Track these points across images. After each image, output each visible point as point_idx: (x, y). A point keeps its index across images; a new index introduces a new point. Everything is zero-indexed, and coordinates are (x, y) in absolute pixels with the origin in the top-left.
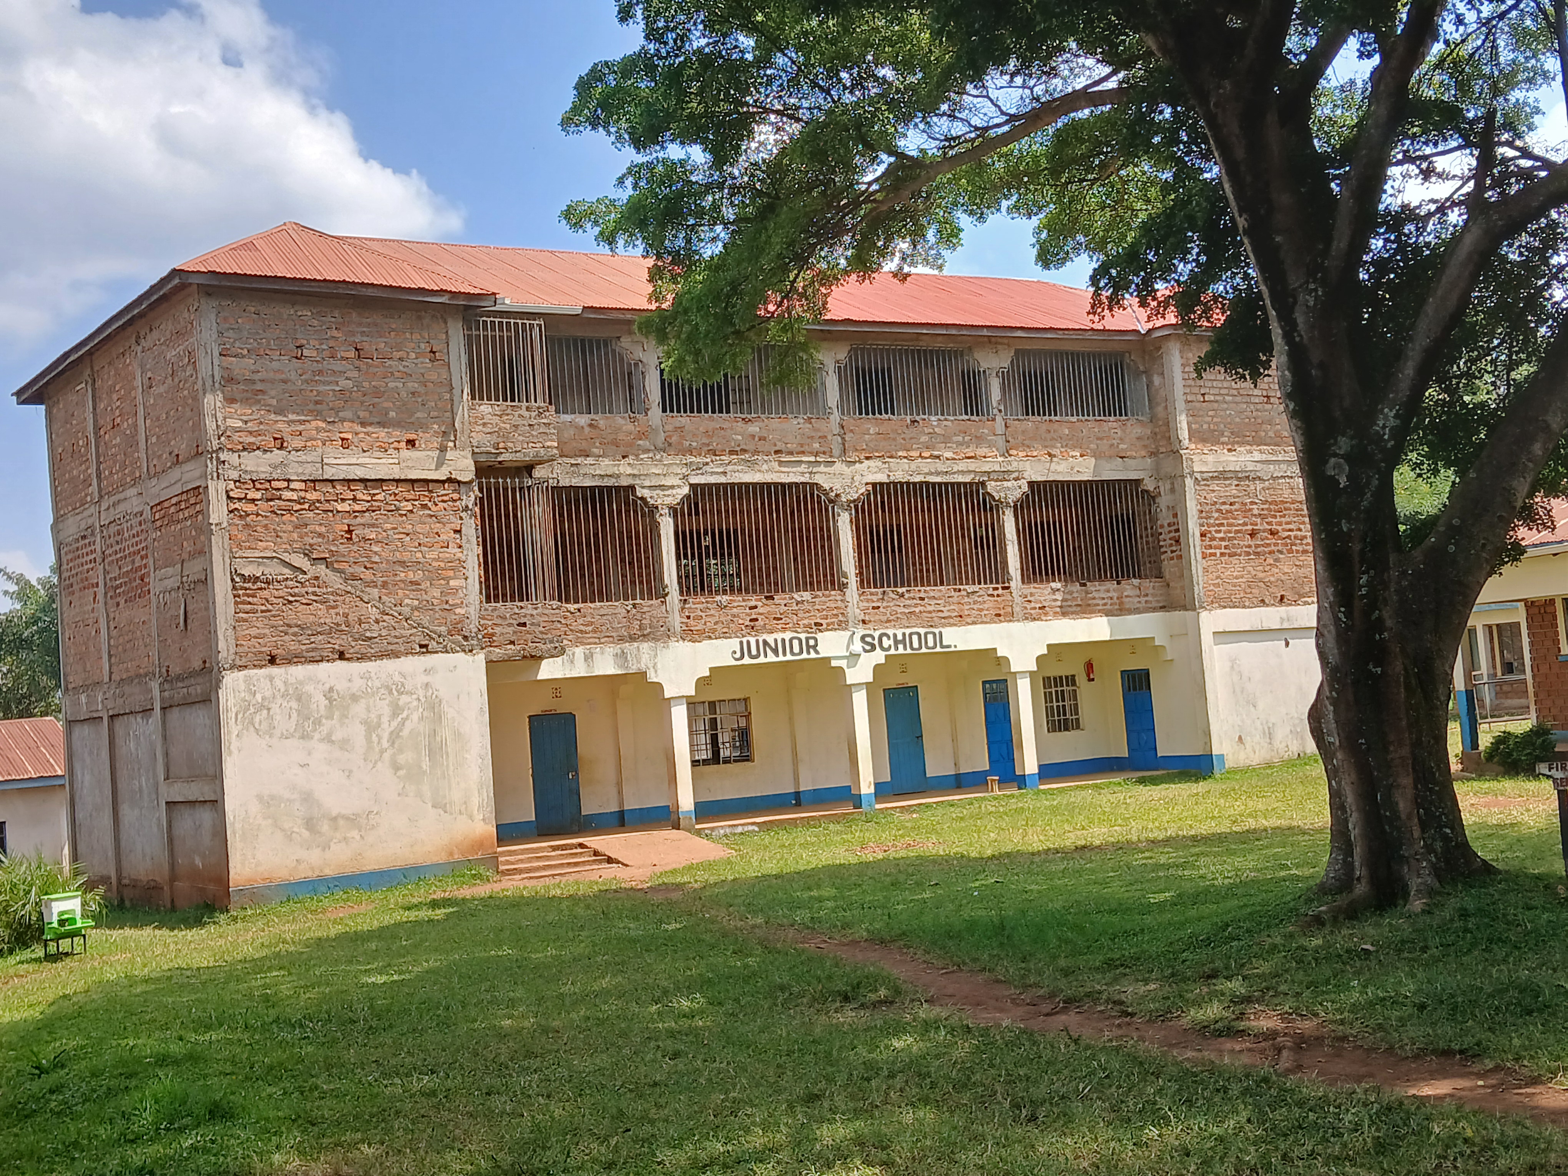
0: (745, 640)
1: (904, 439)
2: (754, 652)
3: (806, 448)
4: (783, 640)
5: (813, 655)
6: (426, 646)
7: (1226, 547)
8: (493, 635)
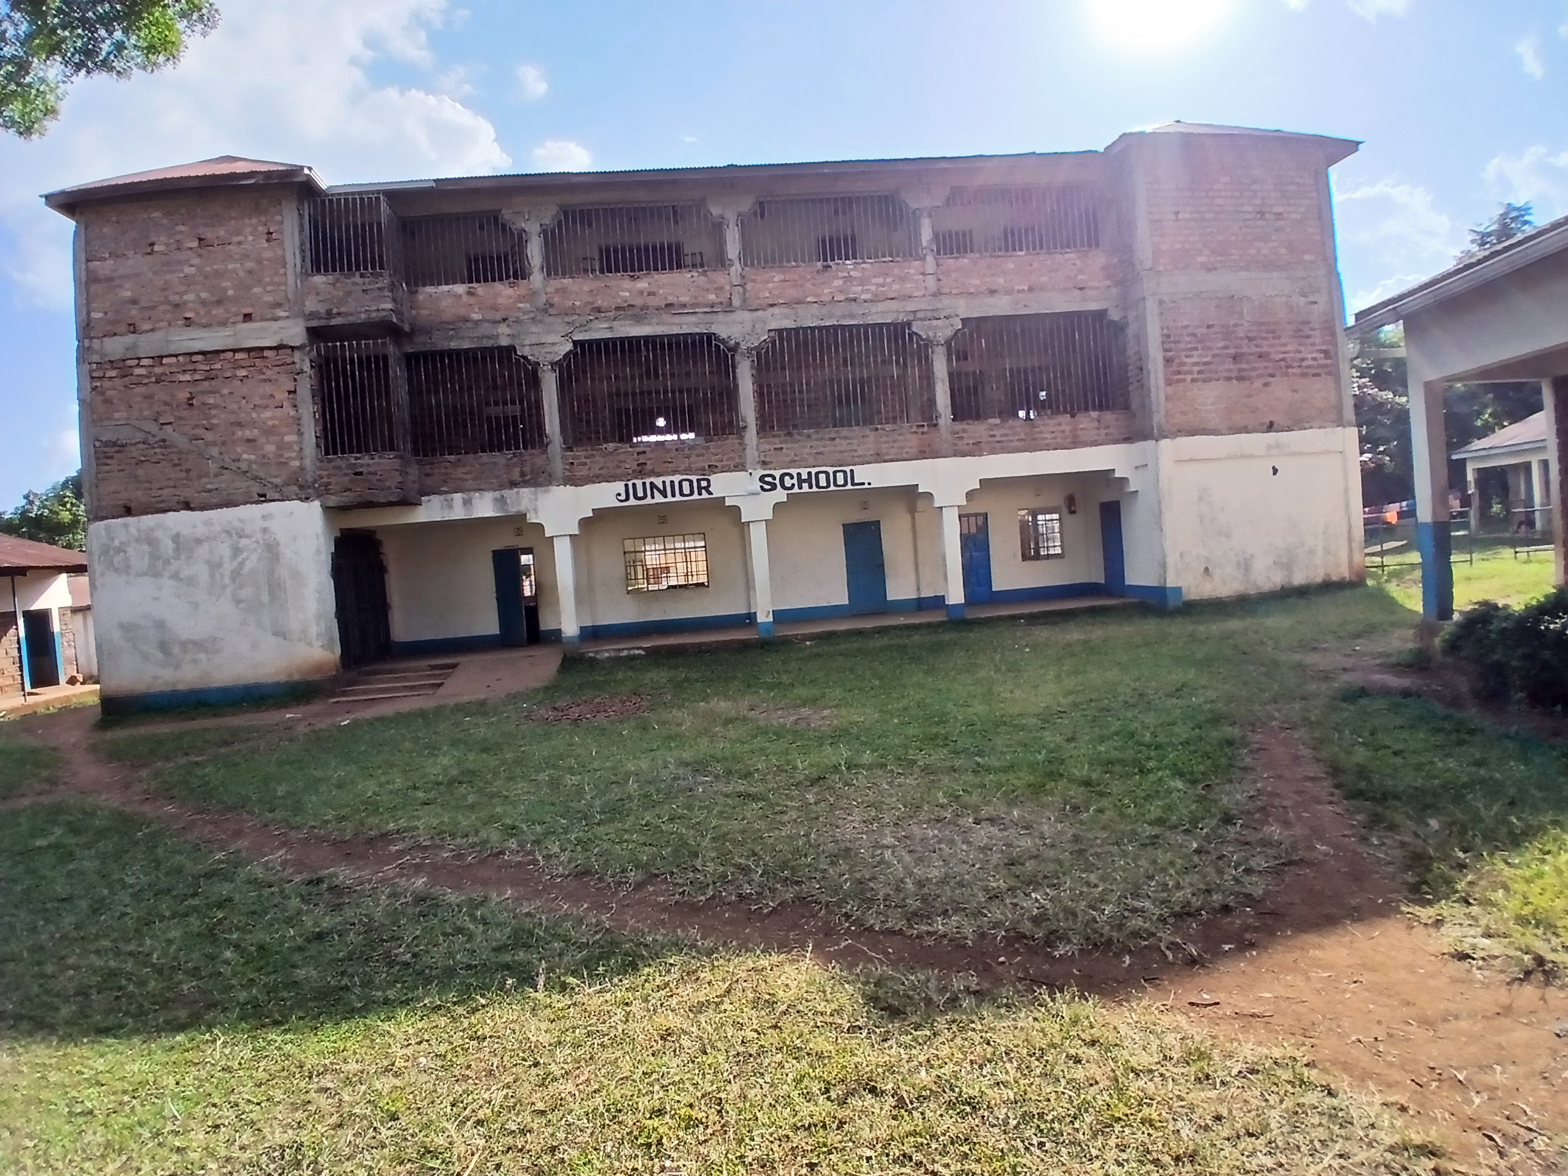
0: (630, 483)
1: (814, 285)
2: (640, 494)
3: (701, 300)
4: (672, 482)
5: (705, 495)
6: (264, 496)
7: (1199, 372)
8: (329, 484)
